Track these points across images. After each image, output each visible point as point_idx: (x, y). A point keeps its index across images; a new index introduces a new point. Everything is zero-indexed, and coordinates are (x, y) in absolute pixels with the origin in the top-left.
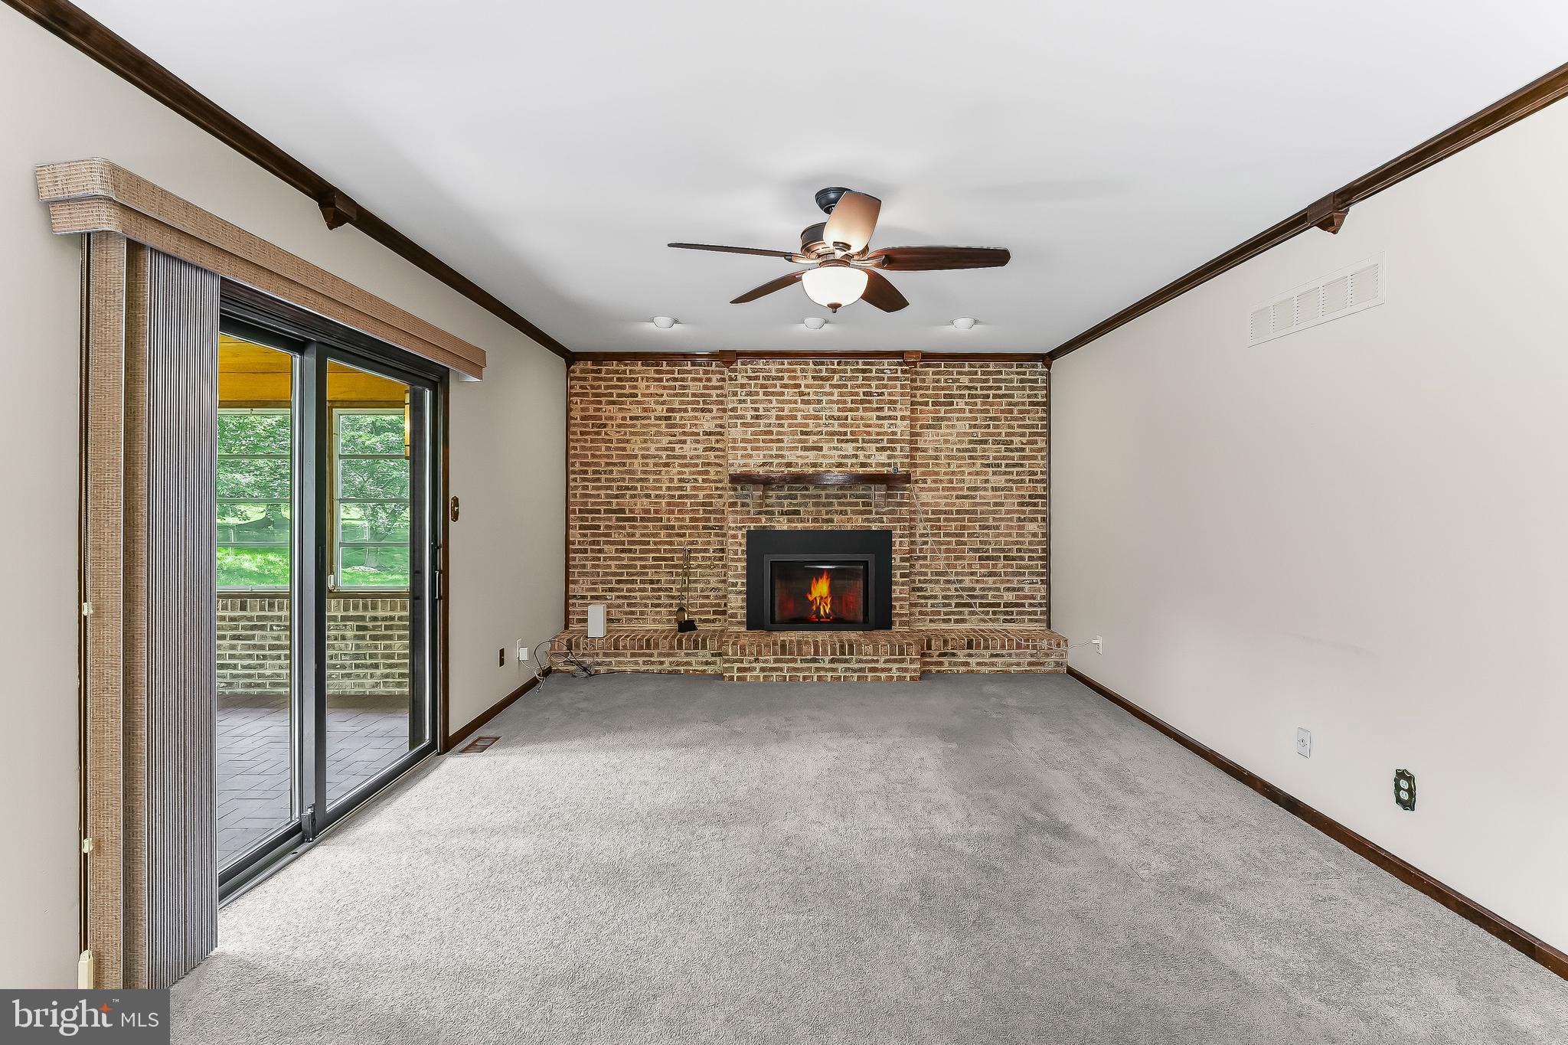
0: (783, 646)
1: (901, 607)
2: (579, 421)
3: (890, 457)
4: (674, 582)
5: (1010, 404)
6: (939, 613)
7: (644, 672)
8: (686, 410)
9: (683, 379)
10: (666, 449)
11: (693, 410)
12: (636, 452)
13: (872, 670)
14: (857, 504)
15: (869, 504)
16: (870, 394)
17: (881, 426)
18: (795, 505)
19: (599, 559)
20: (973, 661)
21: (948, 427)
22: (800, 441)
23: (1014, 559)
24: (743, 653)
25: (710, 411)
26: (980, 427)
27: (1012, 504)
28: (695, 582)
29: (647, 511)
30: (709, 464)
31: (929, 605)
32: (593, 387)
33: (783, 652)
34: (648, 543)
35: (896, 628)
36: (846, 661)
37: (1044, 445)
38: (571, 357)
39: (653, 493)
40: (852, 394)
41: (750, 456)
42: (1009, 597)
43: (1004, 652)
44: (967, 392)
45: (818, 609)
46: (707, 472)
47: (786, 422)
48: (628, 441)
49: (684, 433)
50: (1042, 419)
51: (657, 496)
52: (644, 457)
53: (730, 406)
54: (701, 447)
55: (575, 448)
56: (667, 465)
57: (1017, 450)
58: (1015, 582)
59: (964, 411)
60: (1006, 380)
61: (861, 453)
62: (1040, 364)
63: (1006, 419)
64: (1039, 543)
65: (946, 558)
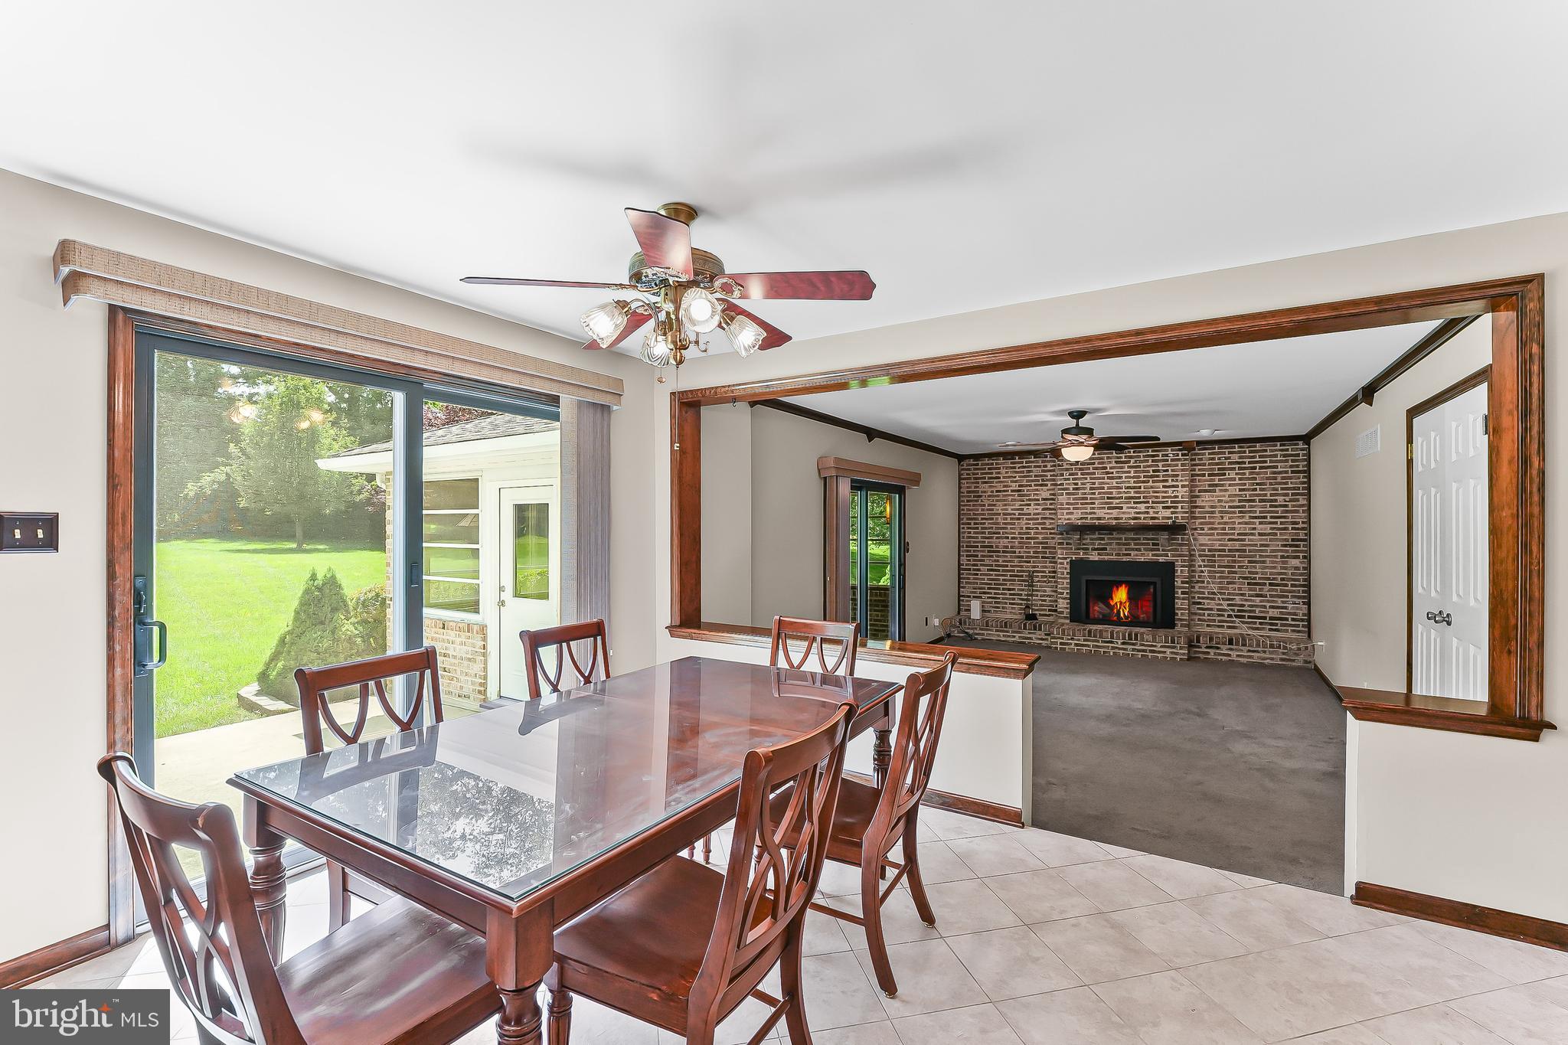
0: (1090, 631)
1: (1182, 614)
2: (966, 494)
3: (1172, 513)
4: (1023, 590)
5: (1275, 473)
6: (1214, 621)
7: (1003, 641)
8: (1030, 486)
9: (1029, 467)
10: (1018, 510)
11: (1035, 485)
12: (1000, 511)
13: (1151, 651)
14: (1148, 544)
15: (1158, 545)
16: (1158, 471)
17: (1166, 492)
18: (1103, 544)
19: (977, 574)
20: (1234, 654)
21: (1221, 490)
22: (1106, 503)
23: (1278, 585)
24: (1063, 634)
25: (1046, 485)
26: (1248, 490)
27: (1277, 545)
28: (1037, 591)
29: (1007, 547)
30: (1045, 518)
31: (1206, 615)
32: (974, 474)
33: (1090, 635)
34: (1007, 566)
35: (1178, 628)
36: (1133, 644)
37: (1305, 502)
38: (961, 458)
39: (1010, 536)
40: (1144, 472)
41: (1072, 513)
42: (1274, 612)
43: (1260, 649)
44: (1237, 466)
45: (1119, 612)
46: (1044, 524)
47: (1097, 492)
48: (994, 505)
49: (1029, 500)
50: (1304, 483)
51: (1012, 538)
52: (1004, 514)
53: (1059, 483)
54: (1040, 508)
55: (963, 510)
56: (1019, 519)
57: (1281, 506)
58: (1279, 602)
59: (1235, 479)
60: (1270, 456)
61: (1150, 510)
62: (1301, 443)
63: (1271, 484)
64: (1301, 574)
65: (1220, 583)
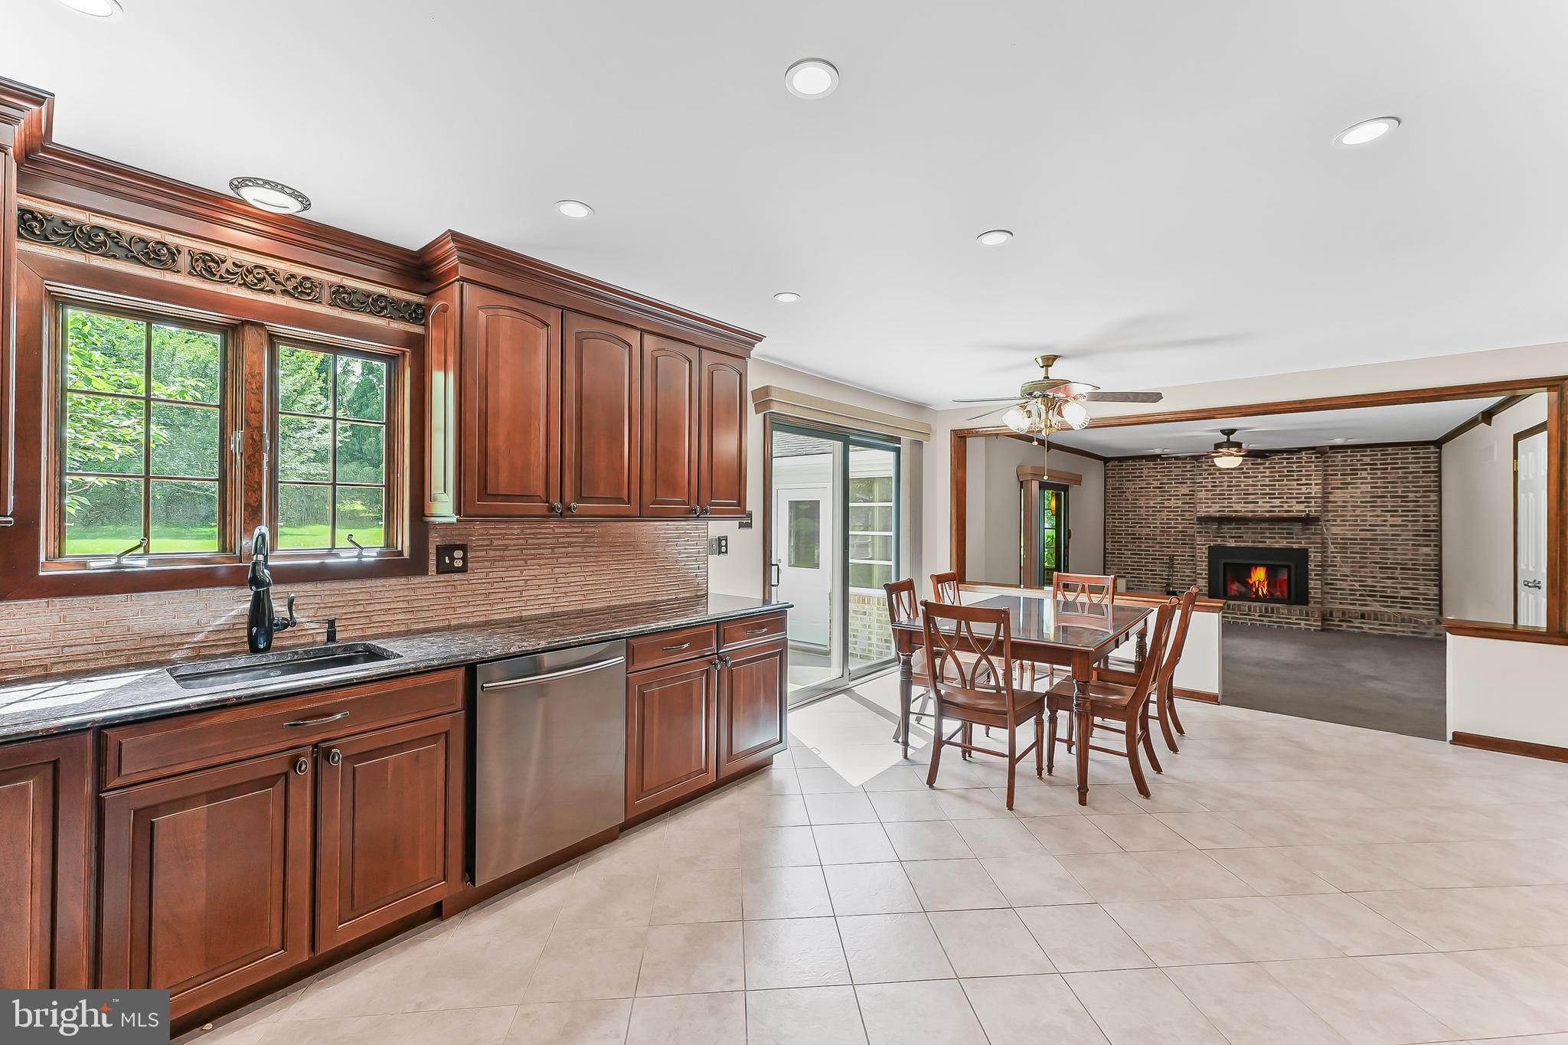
1: (1315, 593)
2: (1111, 490)
3: (1306, 507)
4: (1164, 571)
5: (1406, 473)
6: (1346, 599)
8: (1171, 483)
10: (1160, 503)
11: (1176, 483)
12: (1142, 505)
13: (1286, 623)
14: (1283, 533)
15: (1292, 534)
16: (1293, 471)
17: (1300, 489)
18: (1240, 533)
19: (1121, 557)
20: (1365, 626)
21: (1353, 488)
22: (1243, 499)
23: (1409, 569)
25: (1186, 483)
26: (1380, 487)
27: (1407, 535)
28: (1177, 572)
29: (1149, 535)
30: (1185, 511)
31: (1338, 594)
34: (1149, 551)
35: (1311, 605)
36: (1270, 617)
37: (1436, 498)
38: (1106, 460)
39: (1152, 526)
40: (1279, 472)
41: (1210, 507)
42: (1407, 593)
43: (1391, 624)
44: (1368, 467)
45: (1257, 590)
46: (1184, 515)
47: (1234, 488)
49: (1170, 495)
50: (1435, 481)
51: (1154, 527)
52: (1147, 507)
53: (1198, 481)
54: (1180, 502)
55: (1109, 503)
56: (1160, 511)
57: (1412, 501)
58: (1410, 583)
59: (1366, 478)
60: (1401, 459)
61: (1285, 505)
62: (1432, 447)
63: (1402, 482)
64: (1433, 560)
65: (1352, 567)
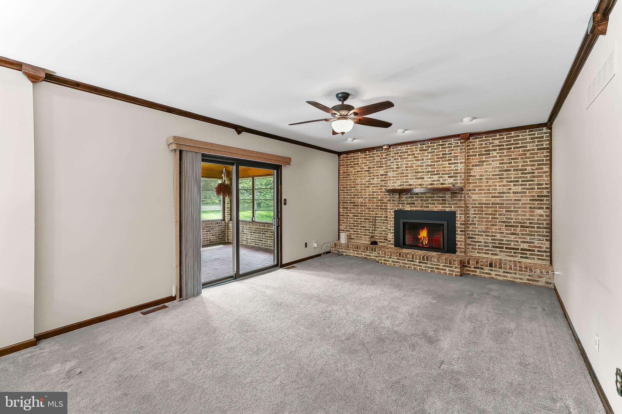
0: (400, 254)
1: (461, 245)
2: (342, 174)
3: (454, 180)
5: (525, 151)
6: (482, 249)
7: (356, 257)
8: (374, 168)
9: (373, 157)
10: (368, 181)
11: (377, 167)
12: (359, 183)
13: (437, 268)
14: (439, 200)
15: (445, 200)
16: (446, 154)
17: (450, 167)
18: (413, 201)
19: (348, 218)
20: (493, 273)
21: (487, 165)
22: (415, 176)
23: (527, 227)
24: (385, 255)
25: (383, 167)
26: (506, 163)
27: (526, 200)
28: (377, 228)
29: (362, 203)
30: (382, 186)
31: (477, 245)
32: (346, 162)
33: (400, 256)
34: (362, 214)
35: (458, 253)
36: (425, 263)
37: (548, 170)
38: (339, 154)
39: (364, 197)
40: (437, 155)
41: (395, 182)
42: (525, 246)
43: (512, 271)
44: (498, 148)
45: (423, 242)
46: (381, 189)
47: (409, 169)
48: (356, 179)
49: (374, 176)
50: (547, 156)
51: (365, 198)
52: (361, 184)
53: (389, 165)
54: (379, 180)
55: (341, 183)
56: (368, 187)
57: (529, 173)
58: (528, 238)
59: (496, 157)
60: (522, 139)
61: (441, 179)
62: (545, 128)
63: (522, 158)
64: (545, 220)
65: (486, 225)
